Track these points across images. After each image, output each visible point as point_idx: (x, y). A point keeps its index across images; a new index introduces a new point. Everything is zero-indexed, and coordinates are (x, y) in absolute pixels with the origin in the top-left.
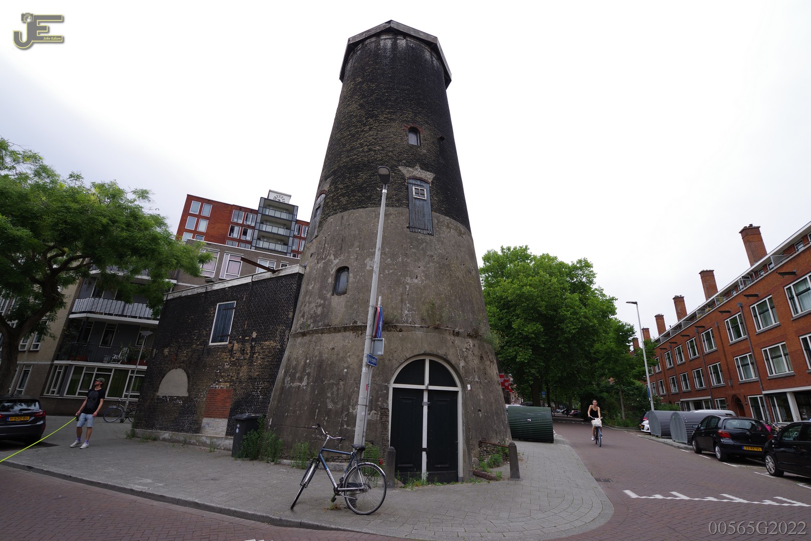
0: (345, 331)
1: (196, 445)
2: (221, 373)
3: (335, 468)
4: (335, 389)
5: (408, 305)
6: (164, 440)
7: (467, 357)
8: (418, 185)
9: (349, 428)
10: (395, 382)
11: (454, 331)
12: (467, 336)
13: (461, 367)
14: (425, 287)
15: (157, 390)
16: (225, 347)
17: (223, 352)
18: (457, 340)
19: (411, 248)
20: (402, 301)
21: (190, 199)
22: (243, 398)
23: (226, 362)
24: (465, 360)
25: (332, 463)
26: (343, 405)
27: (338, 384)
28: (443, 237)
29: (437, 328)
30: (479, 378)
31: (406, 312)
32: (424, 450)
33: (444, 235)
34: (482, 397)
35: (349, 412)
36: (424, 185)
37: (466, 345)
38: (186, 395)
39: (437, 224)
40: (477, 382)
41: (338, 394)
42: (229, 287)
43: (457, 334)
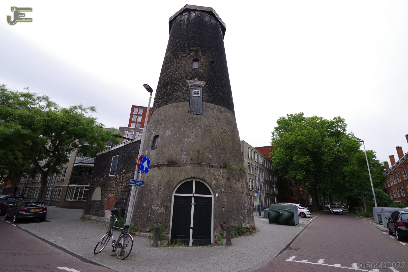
0: (154, 168)
1: (102, 222)
2: (112, 189)
3: (143, 235)
4: (147, 196)
5: (185, 153)
6: (93, 220)
7: (218, 178)
8: (196, 89)
9: (151, 216)
10: (176, 193)
11: (210, 165)
12: (219, 167)
13: (213, 184)
14: (195, 143)
15: (91, 198)
16: (114, 177)
17: (113, 179)
18: (212, 170)
19: (189, 123)
20: (182, 151)
21: (133, 107)
22: (119, 201)
23: (114, 184)
24: (216, 180)
25: (143, 233)
26: (149, 204)
27: (149, 194)
28: (208, 115)
29: (200, 164)
30: (225, 190)
31: (183, 156)
32: (192, 228)
33: (209, 114)
34: (226, 200)
35: (152, 208)
36: (199, 88)
37: (218, 172)
38: (100, 199)
39: (205, 108)
40: (223, 192)
41: (148, 199)
42: (117, 149)
43: (212, 166)
